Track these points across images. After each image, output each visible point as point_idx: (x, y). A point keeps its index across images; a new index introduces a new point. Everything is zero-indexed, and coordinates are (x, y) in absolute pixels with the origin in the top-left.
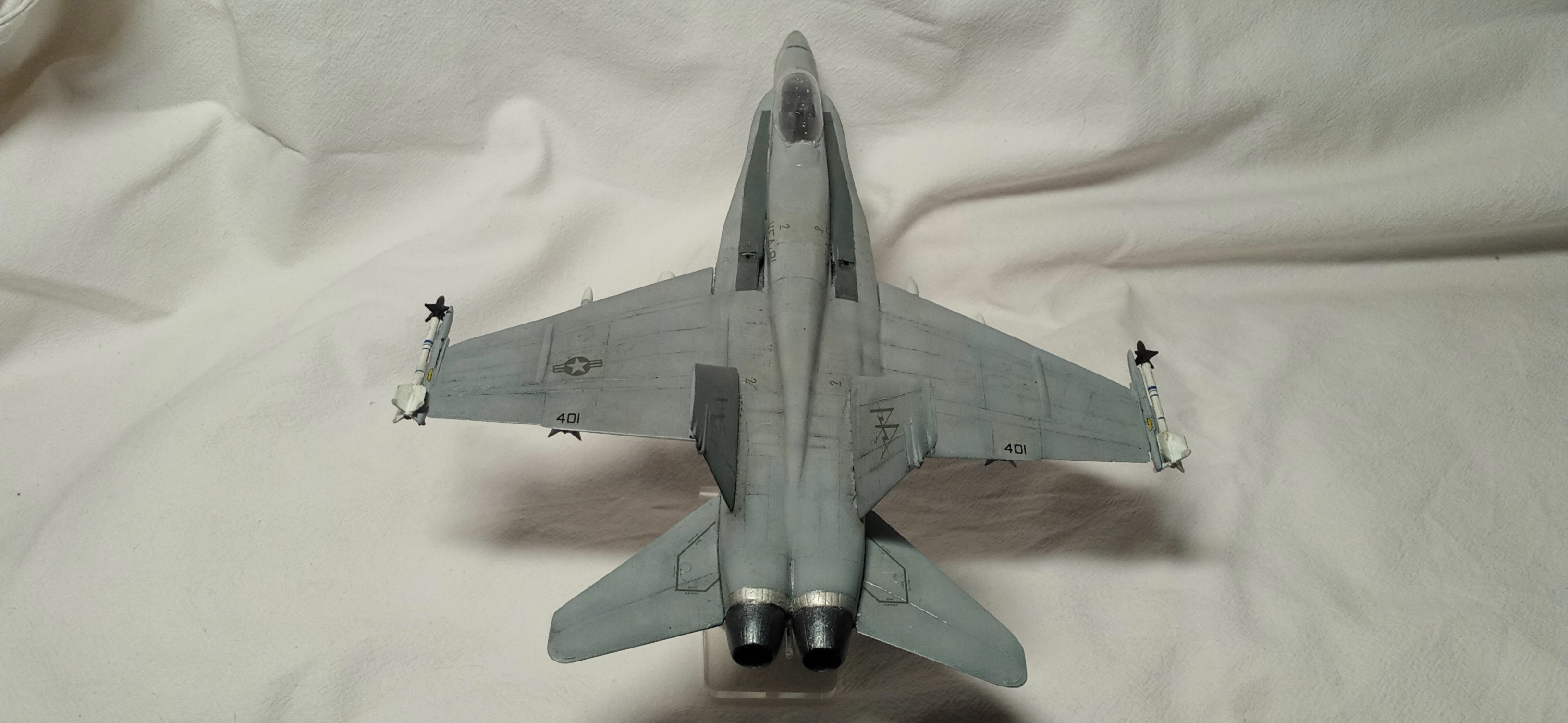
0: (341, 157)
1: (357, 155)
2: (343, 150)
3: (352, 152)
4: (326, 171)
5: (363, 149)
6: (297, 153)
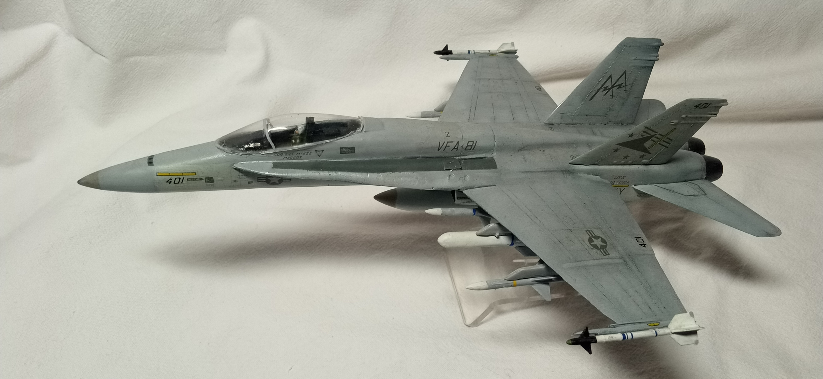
0: (133, 59)
1: (143, 57)
2: (133, 54)
3: (139, 55)
4: (123, 68)
5: (147, 53)
6: (104, 57)
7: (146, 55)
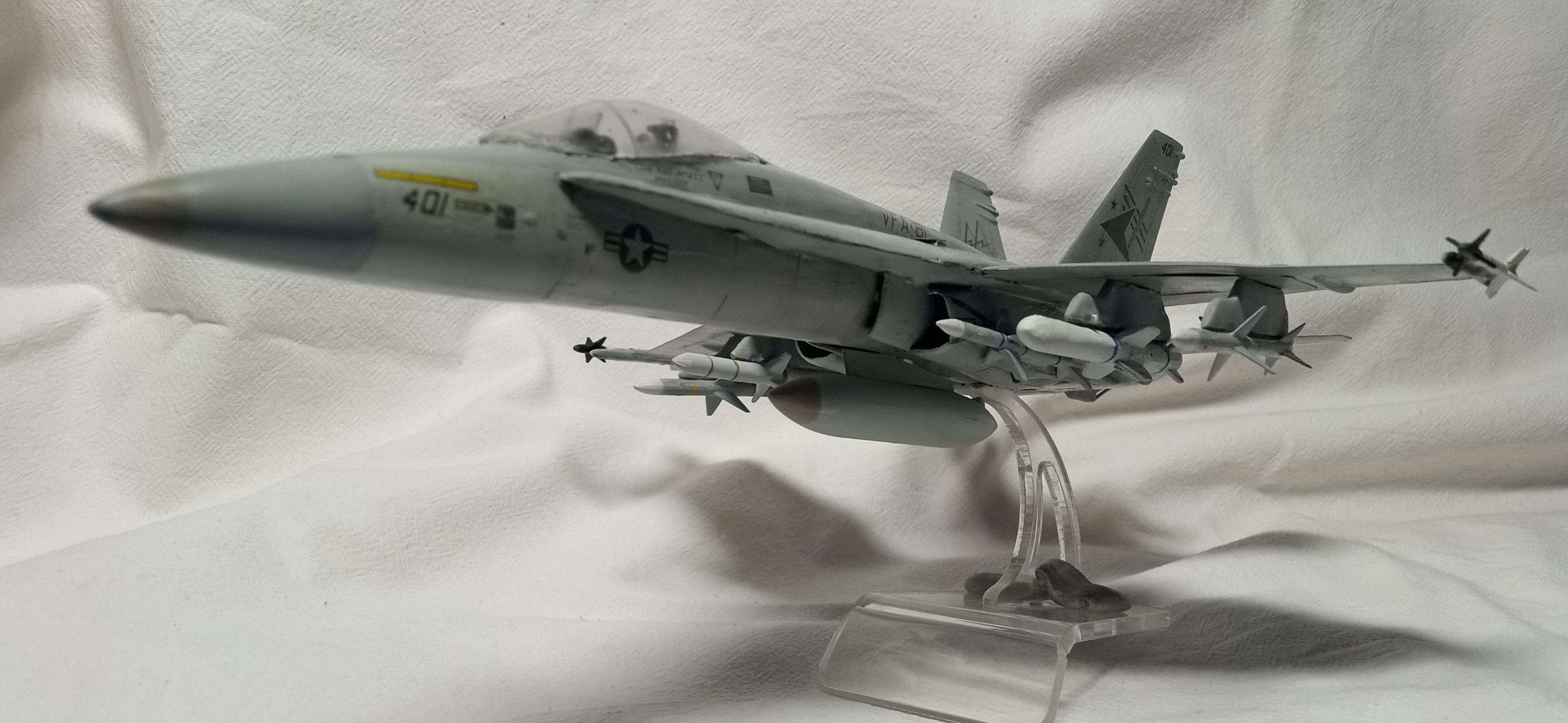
2: (280, 331)
4: (251, 357)
5: (306, 337)
7: (304, 341)
